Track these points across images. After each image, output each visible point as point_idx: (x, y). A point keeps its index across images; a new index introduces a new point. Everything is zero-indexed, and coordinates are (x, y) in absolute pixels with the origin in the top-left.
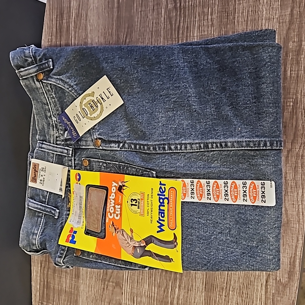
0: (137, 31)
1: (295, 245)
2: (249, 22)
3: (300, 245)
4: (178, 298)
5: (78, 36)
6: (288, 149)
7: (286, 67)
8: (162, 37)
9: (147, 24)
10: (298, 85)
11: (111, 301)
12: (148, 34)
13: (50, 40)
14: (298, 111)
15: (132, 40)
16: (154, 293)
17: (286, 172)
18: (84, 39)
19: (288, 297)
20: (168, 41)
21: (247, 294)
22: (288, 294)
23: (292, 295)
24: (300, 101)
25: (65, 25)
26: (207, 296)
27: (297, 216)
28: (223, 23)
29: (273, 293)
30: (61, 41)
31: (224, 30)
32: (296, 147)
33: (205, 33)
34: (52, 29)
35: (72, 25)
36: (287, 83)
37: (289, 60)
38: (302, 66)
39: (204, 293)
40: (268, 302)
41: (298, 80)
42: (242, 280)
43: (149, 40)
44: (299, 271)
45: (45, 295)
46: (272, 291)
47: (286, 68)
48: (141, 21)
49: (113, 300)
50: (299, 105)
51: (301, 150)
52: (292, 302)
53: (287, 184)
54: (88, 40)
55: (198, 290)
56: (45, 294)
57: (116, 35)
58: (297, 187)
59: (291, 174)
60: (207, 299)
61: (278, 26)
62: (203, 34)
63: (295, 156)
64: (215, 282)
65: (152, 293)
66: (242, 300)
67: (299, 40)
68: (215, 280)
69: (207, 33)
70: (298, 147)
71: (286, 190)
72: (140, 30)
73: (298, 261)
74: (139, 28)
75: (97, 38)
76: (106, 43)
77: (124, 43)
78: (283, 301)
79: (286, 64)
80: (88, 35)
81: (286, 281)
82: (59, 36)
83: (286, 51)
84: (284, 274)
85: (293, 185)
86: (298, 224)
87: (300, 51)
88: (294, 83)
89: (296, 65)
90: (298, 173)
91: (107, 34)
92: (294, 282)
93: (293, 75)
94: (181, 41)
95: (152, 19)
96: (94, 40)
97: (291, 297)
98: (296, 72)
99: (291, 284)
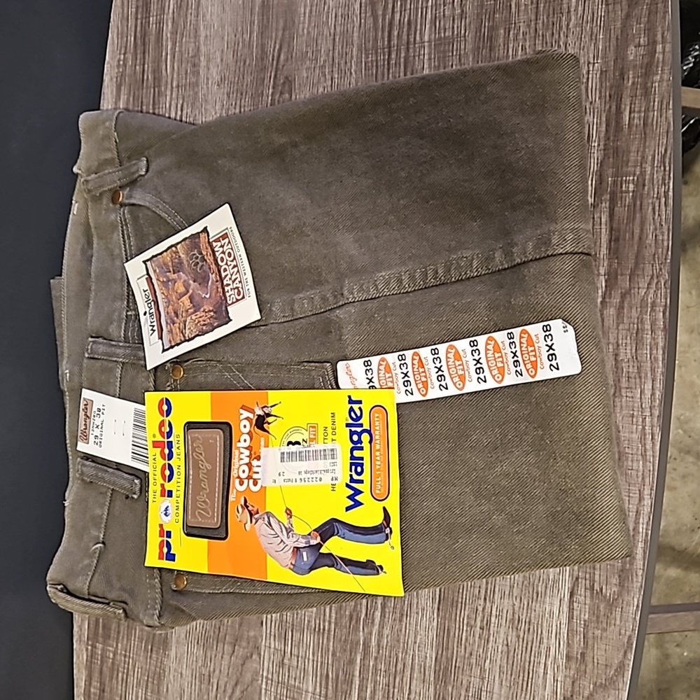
0: (303, 34)
1: (635, 510)
2: (542, 5)
3: (646, 509)
4: (379, 632)
5: (180, 51)
6: (623, 291)
7: (620, 104)
8: (355, 45)
9: (325, 19)
10: (647, 144)
11: (237, 640)
12: (326, 40)
13: (121, 63)
14: (645, 203)
15: (292, 56)
16: (330, 623)
17: (617, 342)
18: (192, 57)
19: (617, 629)
20: (369, 54)
21: (529, 623)
22: (618, 622)
23: (627, 624)
24: (649, 179)
25: (153, 27)
26: (443, 628)
27: (641, 442)
28: (486, 10)
29: (585, 621)
30: (144, 65)
31: (487, 24)
32: (641, 285)
33: (447, 34)
34: (127, 37)
35: (168, 28)
36: (621, 139)
37: (627, 88)
38: (656, 100)
39: (436, 620)
40: (573, 642)
41: (648, 132)
42: (519, 590)
43: (328, 55)
44: (643, 570)
45: (101, 629)
46: (582, 616)
47: (620, 107)
48: (311, 12)
49: (242, 637)
50: (649, 189)
51: (652, 291)
52: (626, 640)
53: (620, 371)
54: (199, 59)
55: (422, 615)
56: (101, 625)
57: (259, 47)
58: (640, 377)
59: (629, 348)
60: (442, 634)
61: (605, 12)
62: (443, 35)
63: (639, 306)
64: (460, 596)
65: (324, 621)
66: (518, 637)
67: (651, 41)
68: (461, 591)
69: (451, 33)
70: (643, 284)
71: (617, 383)
72: (308, 33)
73: (640, 545)
74: (308, 30)
75: (218, 54)
76: (238, 63)
77: (275, 62)
78: (606, 638)
79: (620, 96)
80: (200, 49)
81: (614, 592)
82: (140, 53)
83: (621, 67)
84: (611, 577)
85: (633, 372)
86: (643, 461)
87: (651, 67)
88: (637, 140)
89: (643, 98)
90: (643, 345)
91: (241, 44)
92: (632, 595)
93: (635, 121)
94: (395, 53)
95: (336, 7)
96: (213, 58)
97: (624, 629)
98: (643, 114)
99: (626, 599)
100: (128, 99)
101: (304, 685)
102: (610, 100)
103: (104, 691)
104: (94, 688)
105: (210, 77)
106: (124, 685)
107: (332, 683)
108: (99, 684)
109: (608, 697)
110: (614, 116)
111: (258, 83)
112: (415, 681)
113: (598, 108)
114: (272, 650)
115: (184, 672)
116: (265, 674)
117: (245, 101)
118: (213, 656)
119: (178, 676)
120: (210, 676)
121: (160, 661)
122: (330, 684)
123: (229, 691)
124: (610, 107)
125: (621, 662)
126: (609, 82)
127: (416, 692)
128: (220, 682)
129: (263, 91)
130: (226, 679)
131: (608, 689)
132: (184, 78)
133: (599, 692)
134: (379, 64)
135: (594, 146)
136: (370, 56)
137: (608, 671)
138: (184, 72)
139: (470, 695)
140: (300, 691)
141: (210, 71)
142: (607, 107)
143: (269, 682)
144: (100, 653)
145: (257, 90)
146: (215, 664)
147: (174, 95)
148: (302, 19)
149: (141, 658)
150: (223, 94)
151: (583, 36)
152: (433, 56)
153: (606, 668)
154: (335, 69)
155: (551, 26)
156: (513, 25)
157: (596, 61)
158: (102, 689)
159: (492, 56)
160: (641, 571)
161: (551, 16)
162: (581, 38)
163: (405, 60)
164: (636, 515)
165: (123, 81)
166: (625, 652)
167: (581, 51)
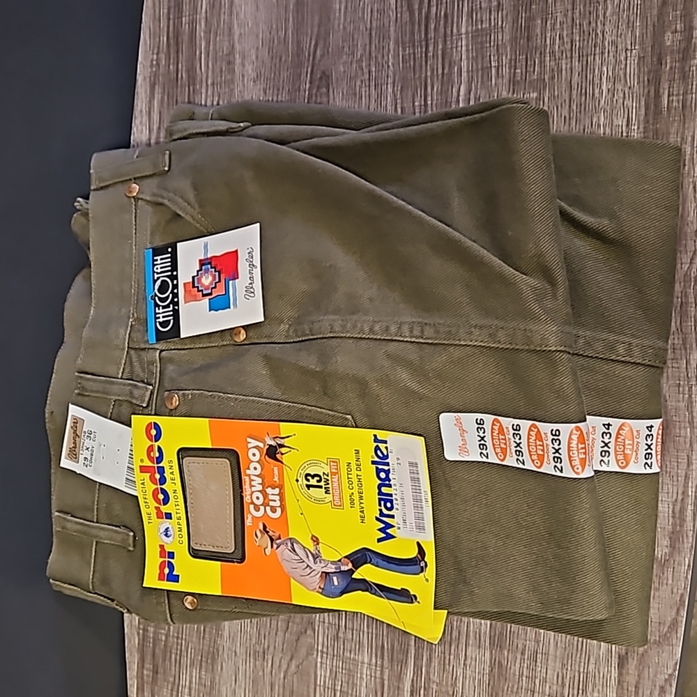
0: (340, 30)
1: (684, 475)
5: (215, 49)
7: (659, 87)
8: (392, 39)
9: (360, 15)
10: (686, 125)
12: (363, 35)
13: (154, 62)
15: (328, 52)
18: (227, 55)
19: (670, 588)
20: (406, 47)
22: (670, 582)
23: (679, 583)
24: (689, 160)
25: (186, 28)
27: (688, 410)
28: (523, 1)
30: (178, 64)
31: (524, 15)
32: (683, 261)
33: (484, 26)
34: (160, 38)
35: (201, 28)
36: (661, 122)
37: (665, 72)
38: (694, 83)
41: (686, 114)
43: (365, 50)
44: (694, 531)
47: (659, 91)
48: (346, 7)
50: (689, 168)
52: (678, 599)
54: (234, 57)
57: (295, 44)
62: (480, 27)
63: (682, 280)
67: (687, 27)
69: (488, 25)
72: (345, 28)
73: (690, 508)
74: (344, 25)
75: (253, 52)
76: (274, 60)
77: (311, 58)
78: (659, 597)
79: (658, 80)
80: (235, 47)
81: (666, 553)
82: (174, 53)
83: (658, 52)
84: (661, 539)
85: (678, 344)
86: (690, 428)
87: (688, 51)
88: (676, 122)
89: (681, 81)
90: (688, 317)
91: (276, 41)
92: (683, 555)
93: (674, 104)
94: (433, 45)
95: (371, 3)
96: (248, 56)
97: (676, 587)
98: (681, 97)
99: (677, 559)
100: (163, 98)
101: (360, 657)
102: (648, 85)
103: (157, 673)
104: (147, 670)
105: (245, 74)
106: (177, 665)
107: (388, 653)
108: (152, 667)
109: (663, 652)
110: (653, 100)
111: (295, 78)
112: (470, 648)
113: (636, 93)
114: (326, 625)
115: (238, 650)
116: (320, 648)
117: (282, 97)
118: (267, 634)
119: (232, 654)
120: (264, 653)
121: (213, 640)
122: (386, 654)
123: (284, 667)
124: (649, 92)
125: (674, 619)
126: (647, 67)
127: (472, 658)
128: (274, 658)
129: (300, 86)
130: (281, 655)
131: (662, 645)
132: (219, 76)
133: (653, 648)
134: (417, 56)
135: (634, 129)
136: (407, 49)
137: (662, 628)
138: (218, 70)
139: (526, 657)
140: (357, 663)
141: (246, 68)
142: (646, 91)
143: (325, 655)
144: (151, 636)
145: (293, 85)
146: (269, 641)
147: (209, 92)
148: (337, 15)
149: (194, 639)
150: (260, 90)
151: (620, 24)
152: (470, 47)
153: (660, 626)
154: (373, 63)
155: (588, 15)
156: (550, 16)
157: (633, 48)
158: (155, 670)
159: (530, 44)
160: (692, 532)
161: (588, 5)
162: (618, 26)
163: (443, 53)
164: (685, 480)
165: (157, 80)
166: (678, 609)
167: (619, 39)
